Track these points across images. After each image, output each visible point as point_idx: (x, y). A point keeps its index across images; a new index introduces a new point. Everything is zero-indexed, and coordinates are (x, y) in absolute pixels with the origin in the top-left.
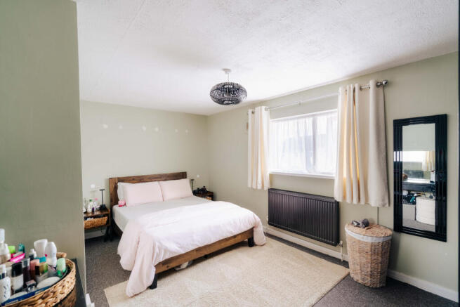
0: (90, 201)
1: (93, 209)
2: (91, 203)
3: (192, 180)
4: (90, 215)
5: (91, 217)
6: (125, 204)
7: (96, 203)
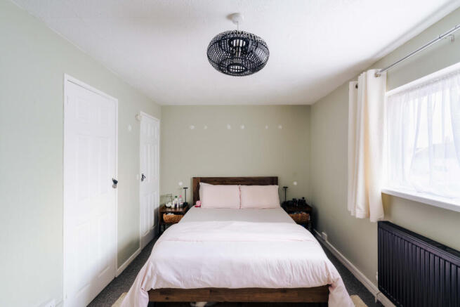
0: (176, 197)
1: (176, 205)
2: (177, 199)
3: (285, 188)
4: (173, 210)
5: (172, 212)
6: (200, 206)
7: (180, 199)
